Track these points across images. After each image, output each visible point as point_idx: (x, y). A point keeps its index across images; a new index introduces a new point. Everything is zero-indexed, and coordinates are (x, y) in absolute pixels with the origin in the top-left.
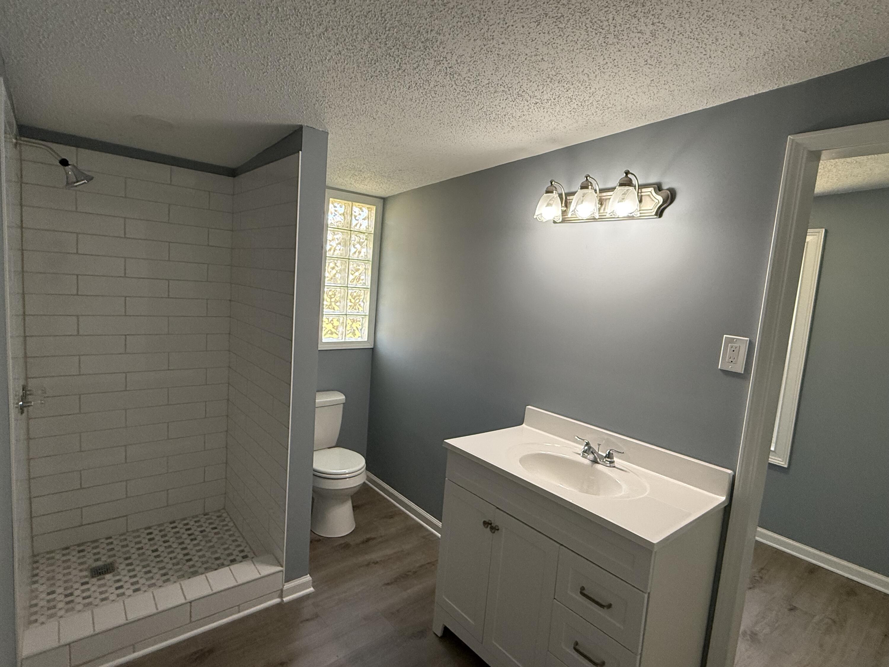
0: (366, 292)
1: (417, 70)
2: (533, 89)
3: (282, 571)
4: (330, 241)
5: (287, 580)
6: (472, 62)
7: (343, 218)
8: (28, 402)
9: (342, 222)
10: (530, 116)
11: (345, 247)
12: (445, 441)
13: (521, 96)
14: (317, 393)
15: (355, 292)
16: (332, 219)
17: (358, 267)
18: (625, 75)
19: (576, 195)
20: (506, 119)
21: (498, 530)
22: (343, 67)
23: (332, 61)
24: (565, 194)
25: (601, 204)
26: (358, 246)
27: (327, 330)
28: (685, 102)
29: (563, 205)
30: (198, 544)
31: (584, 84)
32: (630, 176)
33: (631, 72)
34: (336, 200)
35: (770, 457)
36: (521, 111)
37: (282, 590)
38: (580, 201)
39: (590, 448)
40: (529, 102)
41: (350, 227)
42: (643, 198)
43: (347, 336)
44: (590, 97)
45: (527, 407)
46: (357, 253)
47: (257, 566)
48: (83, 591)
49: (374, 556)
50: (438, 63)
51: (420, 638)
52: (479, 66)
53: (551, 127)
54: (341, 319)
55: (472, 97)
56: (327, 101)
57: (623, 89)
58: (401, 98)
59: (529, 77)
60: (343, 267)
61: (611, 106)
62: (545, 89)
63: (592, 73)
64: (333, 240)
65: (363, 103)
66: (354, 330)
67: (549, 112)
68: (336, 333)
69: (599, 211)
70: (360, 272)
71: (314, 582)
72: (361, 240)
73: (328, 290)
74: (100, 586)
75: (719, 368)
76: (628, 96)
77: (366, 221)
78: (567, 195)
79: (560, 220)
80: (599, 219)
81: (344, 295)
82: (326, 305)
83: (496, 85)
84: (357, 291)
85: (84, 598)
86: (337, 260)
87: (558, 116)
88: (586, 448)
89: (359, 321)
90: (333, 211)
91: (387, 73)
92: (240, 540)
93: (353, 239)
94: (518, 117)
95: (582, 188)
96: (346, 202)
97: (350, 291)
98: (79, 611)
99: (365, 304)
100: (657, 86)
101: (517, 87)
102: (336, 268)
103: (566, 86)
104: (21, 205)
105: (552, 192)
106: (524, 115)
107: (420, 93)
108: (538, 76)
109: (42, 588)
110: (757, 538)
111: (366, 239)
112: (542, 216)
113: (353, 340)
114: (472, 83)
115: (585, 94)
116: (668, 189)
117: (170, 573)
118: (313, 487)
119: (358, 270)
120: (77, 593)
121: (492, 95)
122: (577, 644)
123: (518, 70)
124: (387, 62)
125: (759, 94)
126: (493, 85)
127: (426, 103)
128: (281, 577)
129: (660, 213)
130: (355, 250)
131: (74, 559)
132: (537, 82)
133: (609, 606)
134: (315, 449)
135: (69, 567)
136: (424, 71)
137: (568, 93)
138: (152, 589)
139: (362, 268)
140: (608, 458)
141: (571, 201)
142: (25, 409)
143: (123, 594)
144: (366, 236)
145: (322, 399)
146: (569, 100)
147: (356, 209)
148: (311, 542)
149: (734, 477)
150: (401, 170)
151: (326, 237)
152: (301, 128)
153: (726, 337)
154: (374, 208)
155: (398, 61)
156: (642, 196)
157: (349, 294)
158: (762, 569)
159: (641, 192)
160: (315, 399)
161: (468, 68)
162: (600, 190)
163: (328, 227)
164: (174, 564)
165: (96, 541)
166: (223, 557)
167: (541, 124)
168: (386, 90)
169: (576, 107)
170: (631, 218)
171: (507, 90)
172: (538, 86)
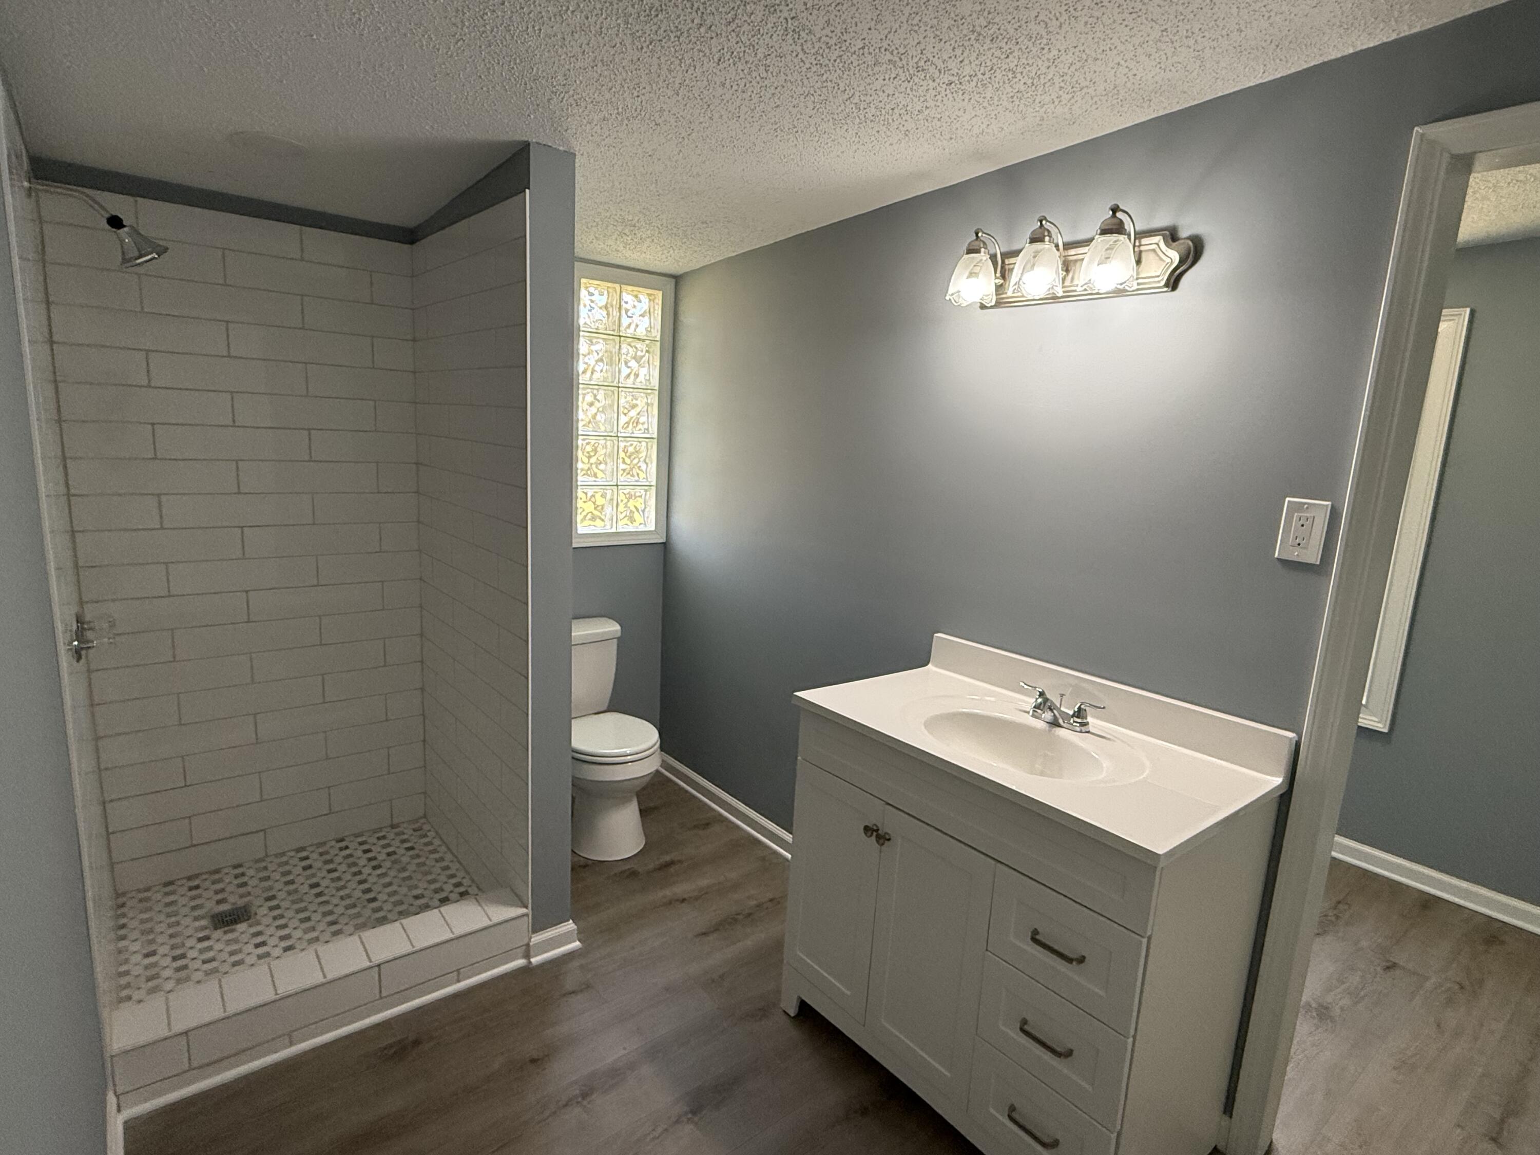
0: (650, 444)
1: (734, 26)
2: (945, 57)
3: (526, 915)
4: (585, 356)
5: (535, 930)
6: (833, 5)
7: (604, 313)
8: (88, 641)
9: (605, 320)
10: (939, 110)
11: (611, 365)
12: (797, 694)
13: (923, 70)
14: (574, 622)
15: (631, 445)
16: (586, 316)
17: (635, 402)
18: (1114, 21)
19: (1021, 255)
20: (895, 117)
21: (889, 840)
22: (598, 26)
23: (578, 13)
24: (1001, 254)
25: (1067, 271)
26: (633, 364)
27: (584, 513)
28: (1224, 72)
29: (998, 275)
30: (384, 875)
31: (1038, 42)
32: (1119, 215)
33: (1126, 15)
34: (591, 281)
35: (1361, 715)
36: (922, 99)
37: (528, 945)
38: (1029, 266)
39: (1046, 700)
40: (938, 81)
41: (619, 330)
42: (1143, 255)
43: (620, 523)
44: (1049, 67)
45: (936, 635)
46: (632, 376)
47: (486, 908)
48: (201, 951)
49: (681, 889)
50: (772, 9)
51: (760, 1019)
52: (846, 13)
53: (976, 130)
54: (609, 493)
55: (833, 77)
56: (571, 93)
57: (1111, 50)
58: (705, 83)
59: (938, 33)
60: (609, 402)
61: (1087, 83)
62: (965, 54)
63: (1054, 19)
64: (589, 354)
65: (636, 94)
66: (631, 511)
67: (972, 101)
68: (600, 518)
69: (1063, 283)
70: (638, 409)
71: (580, 931)
72: (639, 353)
73: (584, 443)
74: (228, 942)
75: (1276, 555)
76: (1119, 64)
77: (646, 319)
78: (1005, 255)
79: (993, 303)
80: (1063, 297)
81: (613, 451)
82: (582, 470)
83: (877, 51)
84: (635, 444)
85: (204, 962)
86: (598, 390)
87: (990, 108)
88: (1040, 700)
89: (640, 496)
90: (588, 303)
91: (679, 33)
92: (454, 866)
93: (624, 351)
94: (916, 113)
95: (1033, 240)
96: (610, 285)
97: (622, 445)
98: (199, 982)
99: (650, 466)
100: (1172, 43)
101: (915, 53)
102: (597, 404)
103: (1007, 48)
104: (48, 303)
105: (977, 251)
106: (927, 107)
107: (739, 71)
108: (955, 29)
109: (136, 947)
110: (1334, 854)
111: (647, 351)
112: (959, 297)
113: (631, 529)
114: (834, 47)
115: (1040, 63)
116: (1190, 238)
117: (343, 920)
118: (574, 778)
119: (634, 406)
120: (192, 954)
121: (870, 69)
122: (1024, 1022)
123: (918, 18)
124: (679, 11)
125: (1361, 51)
126: (871, 50)
127: (750, 90)
128: (527, 923)
129: (1173, 283)
130: (629, 370)
131: (184, 901)
132: (953, 42)
133: (1081, 960)
134: (573, 716)
135: (176, 914)
136: (746, 27)
137: (1007, 60)
138: (315, 946)
139: (641, 402)
140: (1078, 717)
141: (1011, 266)
142: (83, 652)
143: (268, 954)
144: (647, 346)
145: (581, 631)
146: (1010, 76)
147: (626, 297)
148: (573, 869)
149: (1298, 745)
150: (706, 222)
151: (578, 349)
152: (527, 145)
153: (1289, 501)
154: (659, 294)
155: (699, 9)
156: (1140, 252)
157: (621, 450)
158: (1339, 902)
159: (1140, 245)
160: (571, 633)
161: (826, 18)
162: (1064, 245)
163: (580, 331)
164: (347, 908)
165: (217, 871)
166: (428, 893)
167: (958, 125)
168: (678, 68)
169: (1022, 88)
170: (1119, 292)
171: (898, 59)
172: (954, 49)
